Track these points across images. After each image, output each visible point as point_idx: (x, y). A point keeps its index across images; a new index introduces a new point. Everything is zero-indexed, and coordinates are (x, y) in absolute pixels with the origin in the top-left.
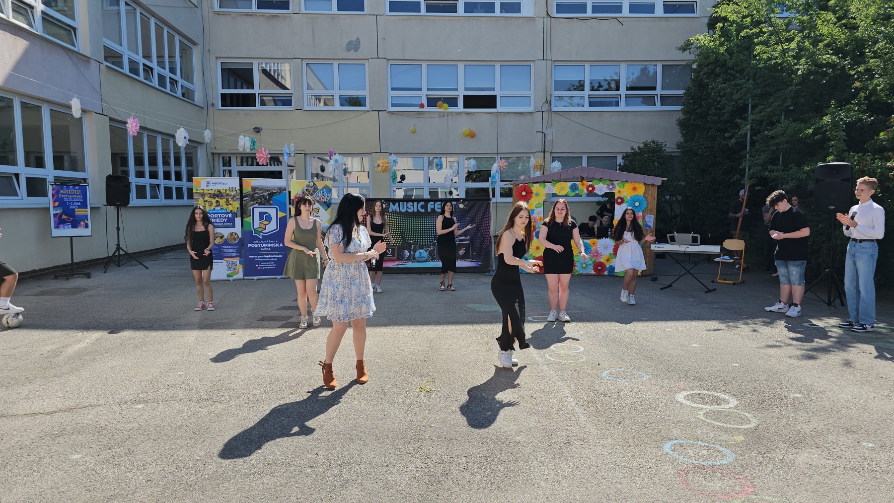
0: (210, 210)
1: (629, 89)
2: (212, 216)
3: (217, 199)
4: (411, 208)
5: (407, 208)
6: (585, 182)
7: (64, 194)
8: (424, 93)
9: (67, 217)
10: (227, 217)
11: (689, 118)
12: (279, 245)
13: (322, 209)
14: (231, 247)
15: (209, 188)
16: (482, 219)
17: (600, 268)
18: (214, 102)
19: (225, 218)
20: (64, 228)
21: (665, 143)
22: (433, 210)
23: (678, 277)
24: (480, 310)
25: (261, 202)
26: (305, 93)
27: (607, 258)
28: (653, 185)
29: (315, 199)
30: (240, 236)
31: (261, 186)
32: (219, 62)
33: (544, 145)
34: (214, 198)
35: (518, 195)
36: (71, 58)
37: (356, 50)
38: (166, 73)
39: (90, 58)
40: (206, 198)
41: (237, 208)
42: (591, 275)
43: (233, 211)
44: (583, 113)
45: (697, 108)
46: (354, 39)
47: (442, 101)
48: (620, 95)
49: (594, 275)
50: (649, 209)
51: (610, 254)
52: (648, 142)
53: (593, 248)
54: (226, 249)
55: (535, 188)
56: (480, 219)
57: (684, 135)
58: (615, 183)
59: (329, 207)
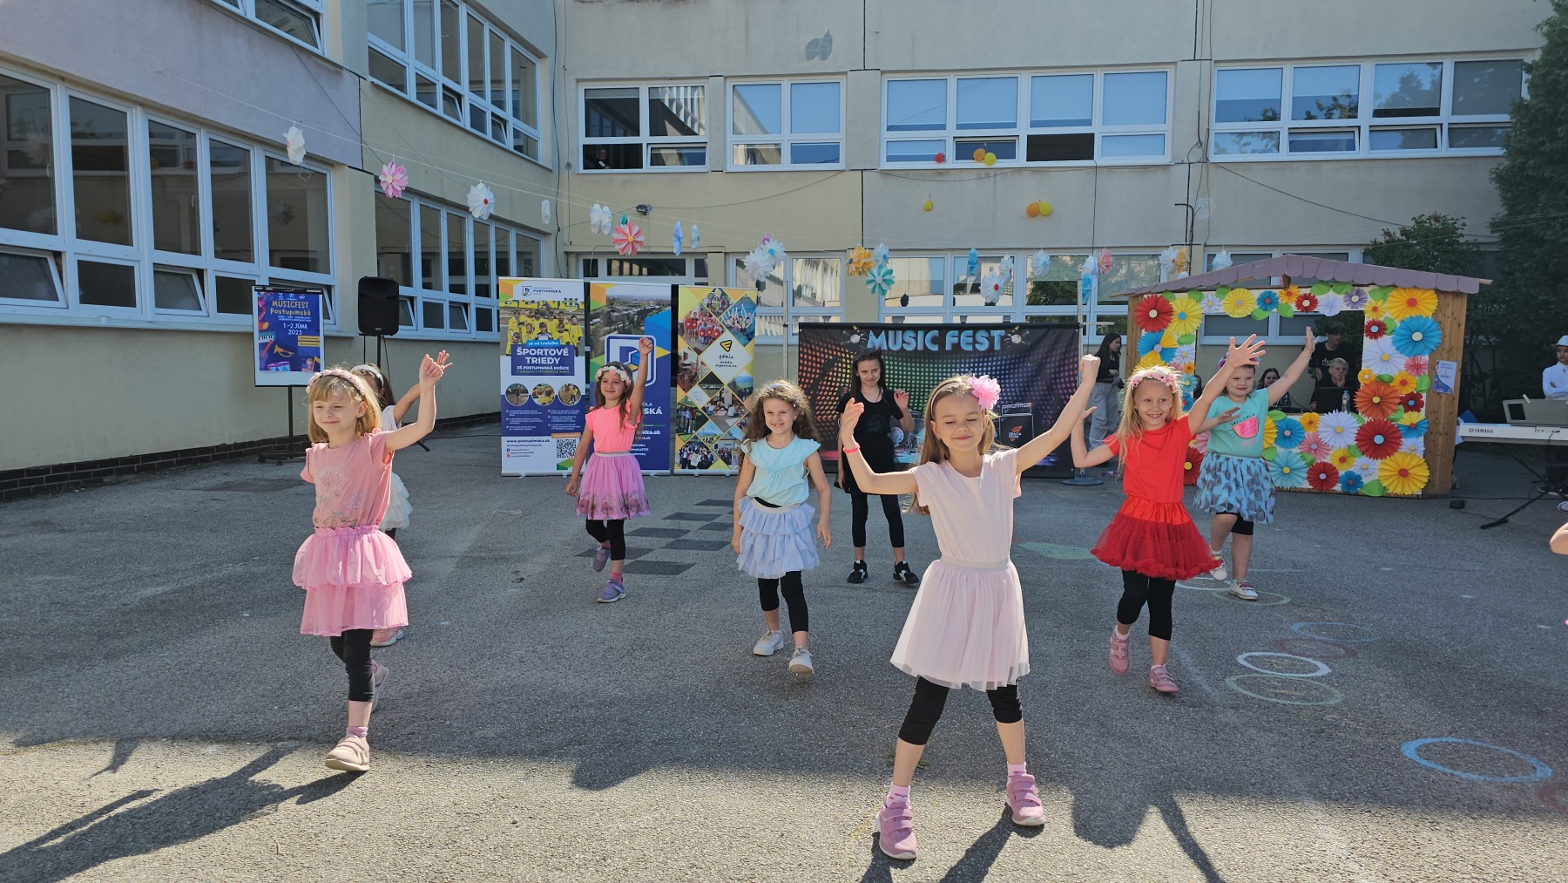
0: (528, 341)
1: (1378, 113)
2: (533, 352)
3: (542, 320)
4: (911, 343)
5: (904, 342)
6: (1294, 289)
7: (278, 309)
8: (951, 133)
9: (282, 351)
10: (559, 354)
11: (1524, 164)
12: (655, 411)
13: (736, 344)
14: (566, 412)
15: (528, 299)
16: (1059, 366)
17: (1323, 476)
18: (570, 161)
19: (557, 356)
20: (277, 370)
21: (1463, 221)
22: (956, 347)
23: (1526, 501)
24: (1052, 556)
25: (623, 327)
26: (728, 140)
27: (1340, 454)
28: (1457, 294)
29: (723, 323)
30: (583, 393)
31: (625, 297)
32: (582, 87)
33: (1192, 231)
34: (538, 319)
35: (1140, 316)
36: (305, 65)
37: (824, 57)
38: (486, 104)
39: (341, 67)
40: (523, 318)
41: (579, 339)
42: (1302, 491)
43: (571, 344)
44: (1276, 166)
45: (1543, 143)
46: (821, 36)
47: (984, 148)
48: (1359, 127)
49: (1309, 492)
50: (1447, 346)
51: (1349, 446)
52: (1424, 218)
53: (1309, 433)
54: (556, 415)
55: (1179, 302)
56: (1055, 367)
57: (1511, 203)
58: (1366, 289)
59: (750, 340)
